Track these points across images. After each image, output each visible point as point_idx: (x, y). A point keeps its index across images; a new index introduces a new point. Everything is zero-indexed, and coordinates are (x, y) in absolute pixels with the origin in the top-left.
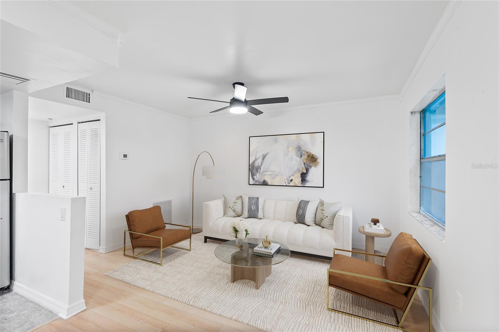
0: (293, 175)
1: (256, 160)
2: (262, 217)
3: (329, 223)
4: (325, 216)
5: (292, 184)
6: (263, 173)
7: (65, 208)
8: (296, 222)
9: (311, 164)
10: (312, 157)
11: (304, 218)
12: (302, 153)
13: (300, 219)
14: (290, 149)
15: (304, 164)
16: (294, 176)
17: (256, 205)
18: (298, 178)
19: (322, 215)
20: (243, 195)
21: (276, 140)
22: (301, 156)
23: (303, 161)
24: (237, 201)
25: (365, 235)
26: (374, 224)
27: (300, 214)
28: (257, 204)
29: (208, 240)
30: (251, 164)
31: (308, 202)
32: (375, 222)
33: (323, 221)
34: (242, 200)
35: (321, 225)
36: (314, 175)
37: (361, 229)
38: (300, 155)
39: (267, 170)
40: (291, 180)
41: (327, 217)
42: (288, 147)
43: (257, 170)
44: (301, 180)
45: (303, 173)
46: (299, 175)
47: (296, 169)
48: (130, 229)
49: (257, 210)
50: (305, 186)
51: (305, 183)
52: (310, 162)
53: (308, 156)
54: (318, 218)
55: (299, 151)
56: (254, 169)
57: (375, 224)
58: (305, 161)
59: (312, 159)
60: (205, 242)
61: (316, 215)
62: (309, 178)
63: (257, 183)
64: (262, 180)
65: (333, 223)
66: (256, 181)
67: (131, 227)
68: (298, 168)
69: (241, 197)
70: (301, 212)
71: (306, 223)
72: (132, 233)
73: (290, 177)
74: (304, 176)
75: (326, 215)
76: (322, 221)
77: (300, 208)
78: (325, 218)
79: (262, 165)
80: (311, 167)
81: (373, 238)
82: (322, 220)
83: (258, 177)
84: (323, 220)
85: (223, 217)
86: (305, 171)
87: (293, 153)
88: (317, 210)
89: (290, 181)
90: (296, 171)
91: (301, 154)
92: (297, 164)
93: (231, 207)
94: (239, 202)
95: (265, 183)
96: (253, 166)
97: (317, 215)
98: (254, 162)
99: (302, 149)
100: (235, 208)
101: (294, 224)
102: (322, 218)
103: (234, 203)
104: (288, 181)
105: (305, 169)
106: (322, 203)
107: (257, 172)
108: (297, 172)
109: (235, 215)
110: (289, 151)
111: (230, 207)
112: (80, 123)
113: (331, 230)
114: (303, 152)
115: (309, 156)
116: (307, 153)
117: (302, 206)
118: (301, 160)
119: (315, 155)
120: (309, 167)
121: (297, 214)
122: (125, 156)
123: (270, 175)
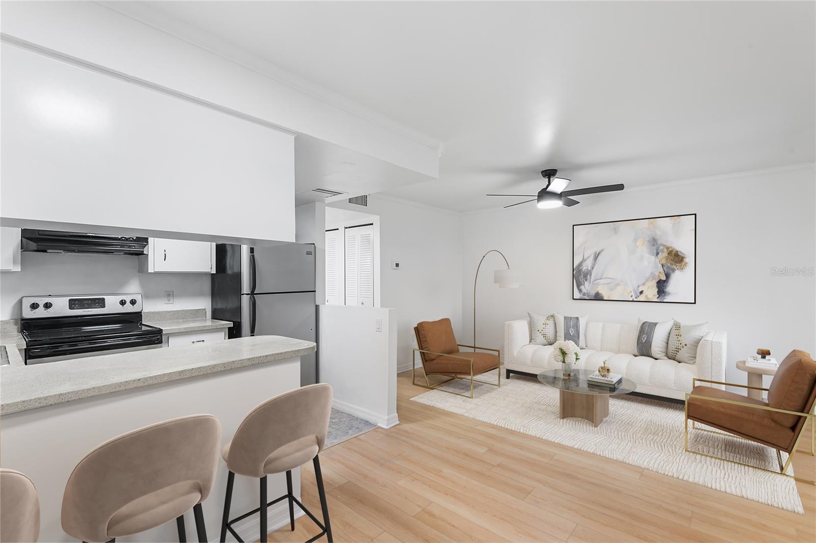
0: (644, 284)
1: (584, 260)
2: (584, 347)
3: (690, 355)
4: (683, 344)
5: (642, 298)
6: (595, 282)
7: (381, 320)
8: (637, 354)
9: (674, 267)
10: (675, 255)
11: (650, 347)
12: (658, 248)
13: (644, 350)
14: (639, 243)
15: (663, 266)
16: (646, 285)
17: (575, 327)
18: (652, 288)
19: (678, 342)
20: (556, 314)
21: (615, 229)
22: (658, 254)
23: (660, 261)
24: (548, 322)
25: (747, 373)
26: (762, 358)
27: (644, 341)
28: (577, 326)
29: (511, 374)
30: (576, 267)
31: (656, 324)
32: (764, 354)
33: (680, 351)
34: (555, 321)
35: (678, 357)
36: (680, 284)
37: (741, 365)
38: (655, 252)
39: (602, 276)
40: (641, 292)
41: (686, 345)
42: (636, 240)
43: (585, 276)
44: (658, 292)
45: (660, 280)
46: (654, 283)
47: (648, 275)
48: (421, 347)
49: (577, 336)
50: (664, 301)
51: (664, 296)
52: (672, 262)
53: (668, 254)
54: (672, 347)
55: (654, 245)
56: (581, 275)
57: (764, 357)
58: (664, 262)
59: (676, 258)
60: (508, 377)
61: (667, 344)
62: (670, 288)
63: (585, 297)
64: (593, 293)
65: (696, 354)
66: (585, 293)
67: (422, 345)
68: (652, 273)
69: (553, 316)
70: (646, 338)
71: (654, 354)
72: (423, 353)
73: (639, 287)
74: (661, 286)
75: (684, 342)
76: (678, 352)
77: (642, 333)
78: (683, 347)
79: (593, 268)
80: (673, 270)
81: (760, 376)
82: (678, 350)
83: (587, 287)
84: (680, 349)
85: (529, 344)
86: (664, 278)
87: (643, 250)
88: (669, 337)
89: (639, 294)
90: (649, 277)
91: (657, 250)
92: (651, 266)
93: (540, 330)
94: (551, 322)
95: (598, 298)
96: (579, 271)
97: (669, 343)
98: (580, 264)
99: (659, 242)
100: (545, 331)
101: (634, 357)
102: (677, 347)
103: (543, 324)
104: (636, 294)
105: (664, 274)
106: (677, 326)
107: (586, 280)
108: (651, 278)
109: (545, 342)
110: (637, 247)
111: (538, 331)
112: (347, 228)
113: (691, 365)
114: (661, 248)
115: (670, 253)
116: (668, 248)
117: (646, 330)
118: (657, 260)
119: (680, 252)
120: (671, 271)
121: (638, 341)
122: (397, 265)
123: (607, 284)
